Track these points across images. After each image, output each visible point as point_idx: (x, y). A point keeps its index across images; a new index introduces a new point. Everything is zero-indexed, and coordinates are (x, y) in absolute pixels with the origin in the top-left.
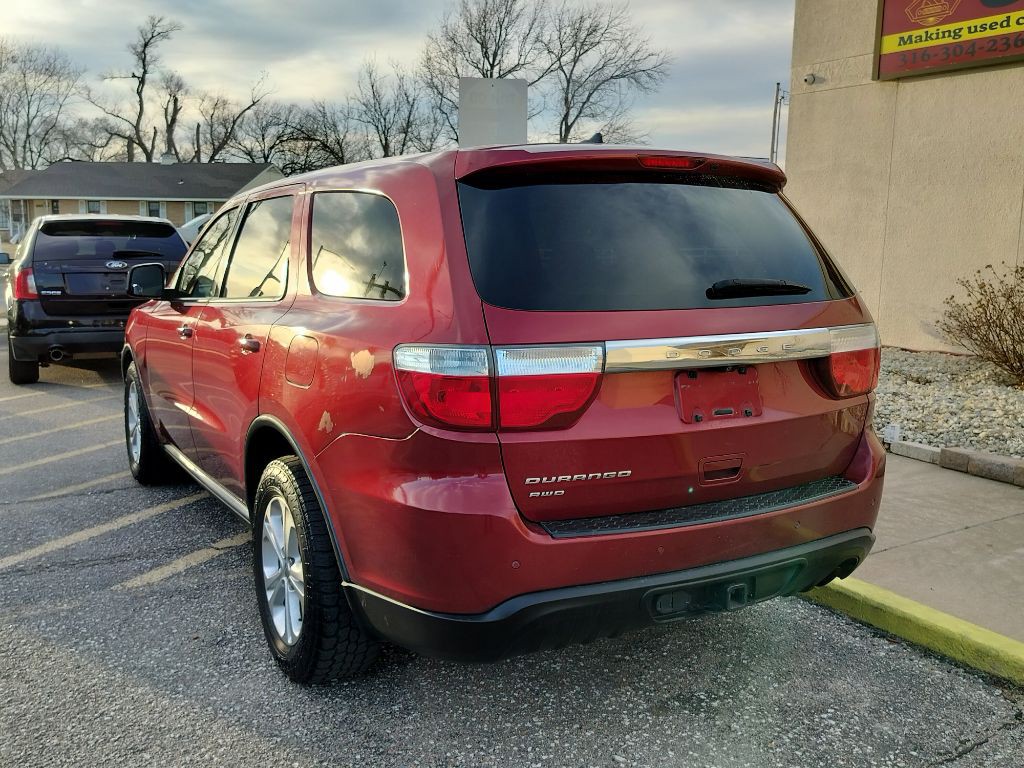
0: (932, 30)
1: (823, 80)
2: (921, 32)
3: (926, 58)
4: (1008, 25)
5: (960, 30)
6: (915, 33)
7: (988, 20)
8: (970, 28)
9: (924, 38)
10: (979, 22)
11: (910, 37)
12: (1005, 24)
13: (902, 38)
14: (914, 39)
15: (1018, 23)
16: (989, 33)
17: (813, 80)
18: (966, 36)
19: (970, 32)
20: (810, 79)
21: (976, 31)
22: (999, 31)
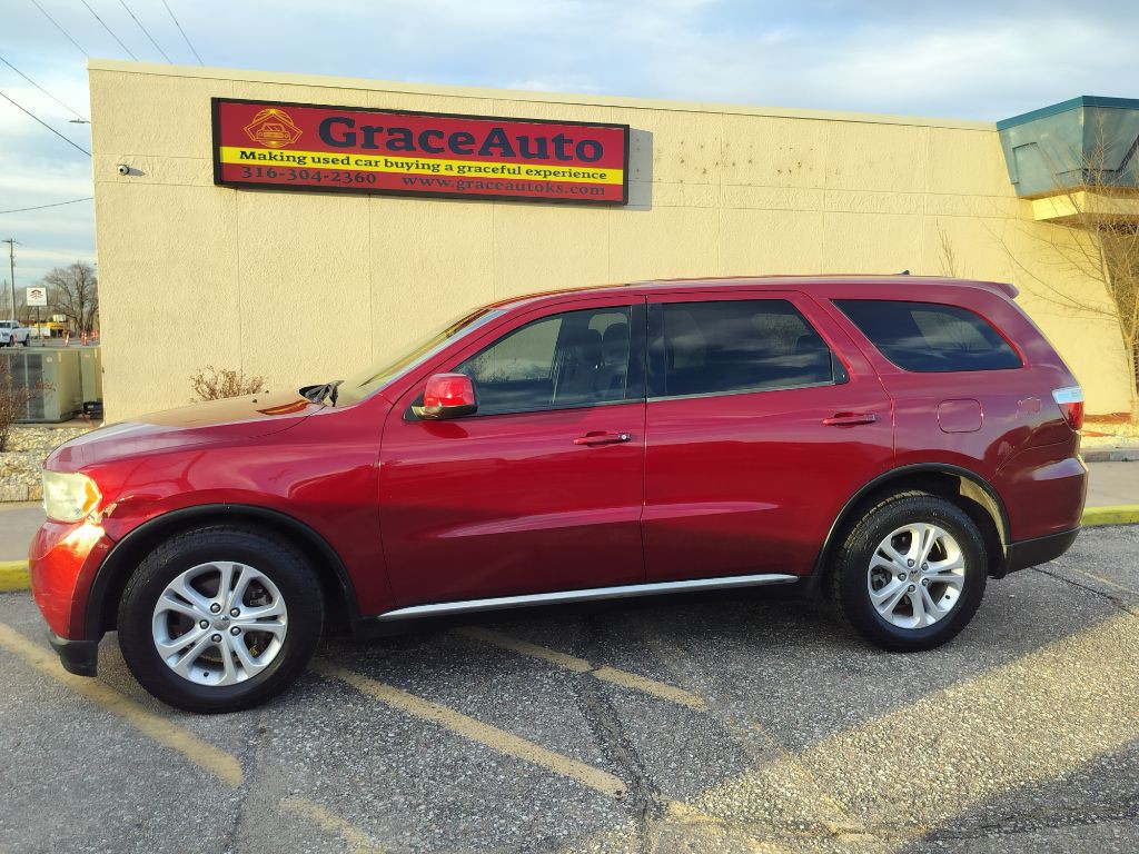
0: (274, 152)
1: (140, 174)
2: (265, 152)
3: (272, 175)
4: (348, 163)
5: (304, 158)
6: (258, 151)
7: (331, 156)
8: (313, 158)
9: (268, 157)
10: (322, 155)
11: (252, 154)
12: (345, 162)
13: (243, 153)
14: (257, 156)
15: (356, 163)
16: (331, 166)
17: (127, 171)
18: (309, 164)
19: (314, 161)
20: (125, 170)
21: (319, 161)
22: (340, 166)
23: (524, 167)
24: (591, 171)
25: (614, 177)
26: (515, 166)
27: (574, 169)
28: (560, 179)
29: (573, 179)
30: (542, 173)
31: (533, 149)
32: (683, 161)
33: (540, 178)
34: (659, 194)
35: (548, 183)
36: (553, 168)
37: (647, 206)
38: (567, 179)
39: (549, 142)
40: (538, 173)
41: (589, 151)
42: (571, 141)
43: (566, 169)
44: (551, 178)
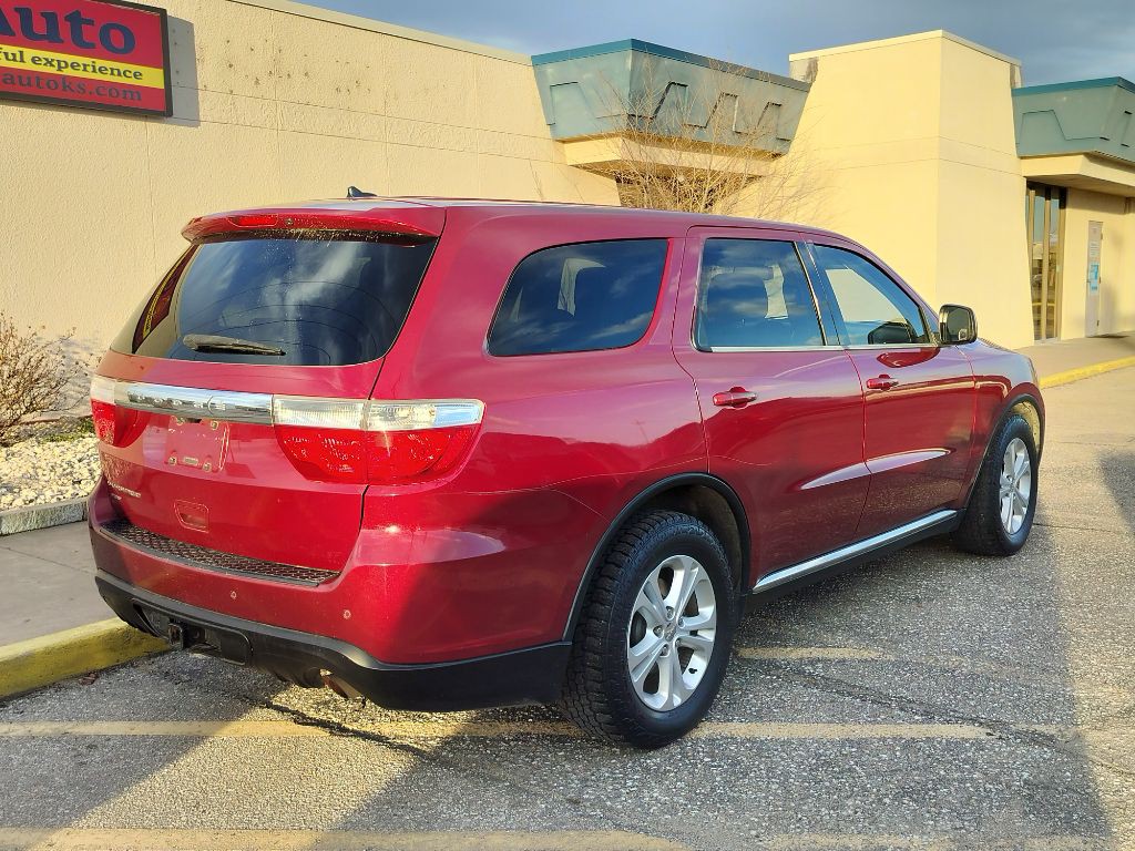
23: (29, 53)
24: (122, 66)
25: (152, 78)
26: (15, 50)
27: (100, 63)
28: (80, 74)
29: (98, 76)
30: (55, 63)
31: (40, 27)
32: (231, 66)
33: (53, 70)
34: (207, 105)
35: (65, 77)
36: (70, 58)
37: (193, 121)
38: (89, 75)
39: (61, 19)
40: (49, 62)
41: (117, 39)
42: (91, 23)
43: (88, 61)
44: (68, 72)
